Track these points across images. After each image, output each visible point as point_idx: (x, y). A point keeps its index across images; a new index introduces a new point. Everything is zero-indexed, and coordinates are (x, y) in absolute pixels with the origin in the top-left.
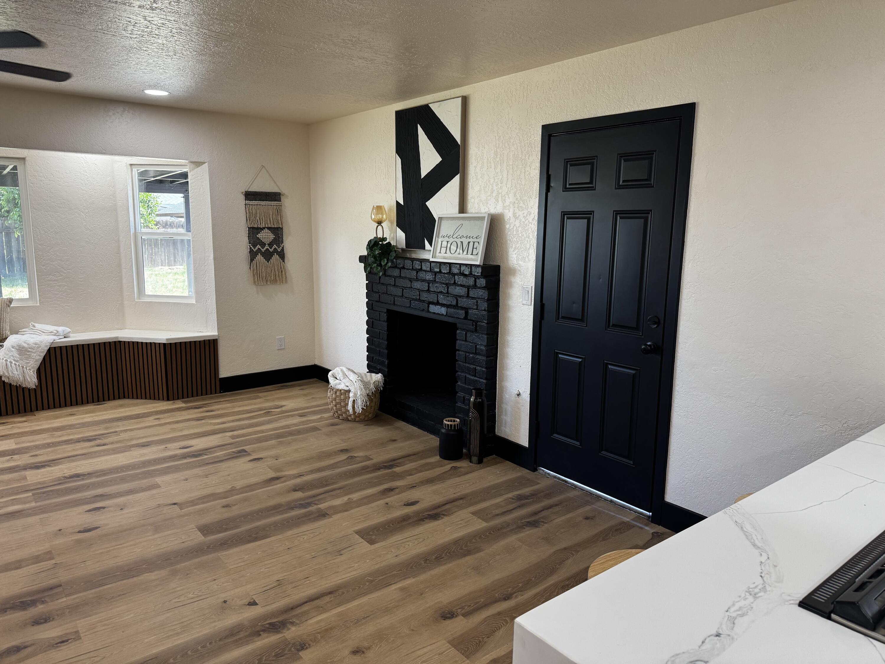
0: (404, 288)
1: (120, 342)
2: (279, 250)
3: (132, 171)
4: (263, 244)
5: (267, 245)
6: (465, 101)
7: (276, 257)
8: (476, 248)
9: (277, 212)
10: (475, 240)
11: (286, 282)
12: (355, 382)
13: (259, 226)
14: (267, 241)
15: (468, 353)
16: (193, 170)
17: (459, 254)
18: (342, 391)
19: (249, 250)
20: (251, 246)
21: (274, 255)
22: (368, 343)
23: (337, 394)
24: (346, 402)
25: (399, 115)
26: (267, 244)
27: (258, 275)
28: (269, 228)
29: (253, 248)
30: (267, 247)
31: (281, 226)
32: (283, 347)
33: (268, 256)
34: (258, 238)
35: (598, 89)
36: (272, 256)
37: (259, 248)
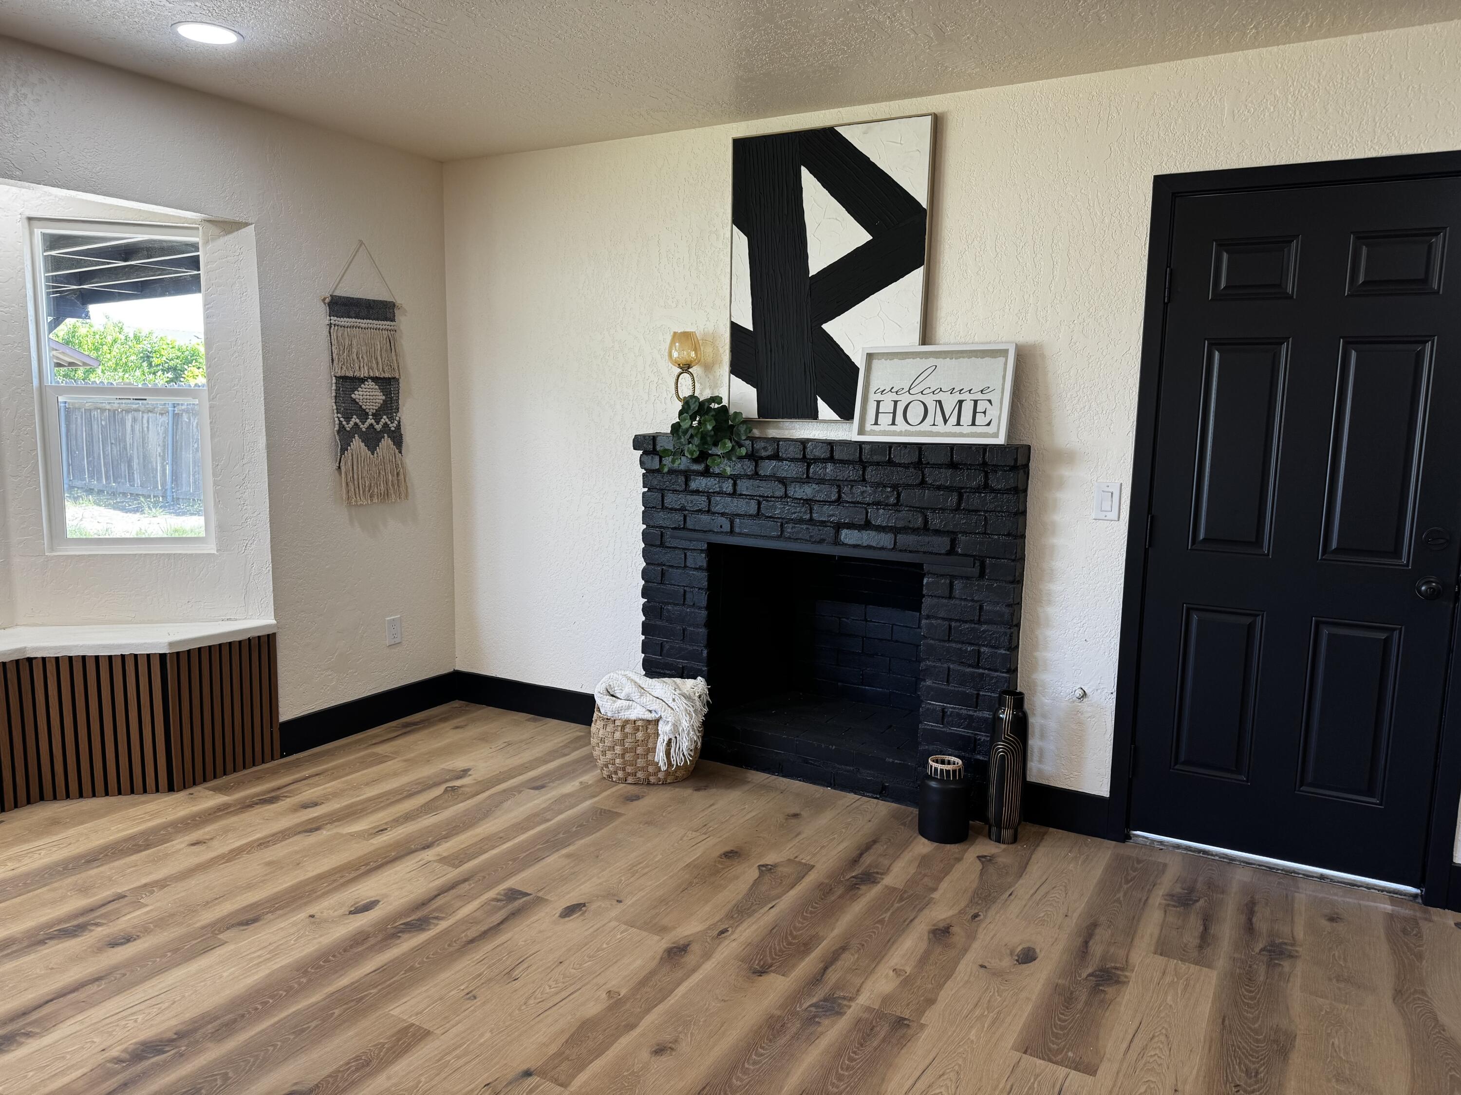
0: (761, 499)
1: (30, 660)
2: (393, 426)
3: (31, 234)
4: (363, 415)
5: (371, 417)
6: (938, 124)
7: (386, 442)
8: (984, 413)
9: (388, 343)
10: (979, 396)
11: (407, 496)
12: (671, 700)
13: (357, 374)
14: (371, 407)
15: (957, 621)
16: (213, 240)
17: (934, 425)
18: (639, 723)
19: (337, 428)
20: (342, 419)
21: (383, 437)
22: (644, 615)
23: (627, 730)
24: (650, 745)
25: (741, 147)
26: (370, 413)
27: (356, 482)
28: (375, 379)
29: (344, 423)
30: (370, 421)
31: (397, 377)
32: (397, 640)
33: (372, 440)
34: (354, 400)
35: (1298, 113)
36: (380, 441)
37: (356, 424)
